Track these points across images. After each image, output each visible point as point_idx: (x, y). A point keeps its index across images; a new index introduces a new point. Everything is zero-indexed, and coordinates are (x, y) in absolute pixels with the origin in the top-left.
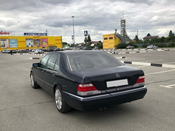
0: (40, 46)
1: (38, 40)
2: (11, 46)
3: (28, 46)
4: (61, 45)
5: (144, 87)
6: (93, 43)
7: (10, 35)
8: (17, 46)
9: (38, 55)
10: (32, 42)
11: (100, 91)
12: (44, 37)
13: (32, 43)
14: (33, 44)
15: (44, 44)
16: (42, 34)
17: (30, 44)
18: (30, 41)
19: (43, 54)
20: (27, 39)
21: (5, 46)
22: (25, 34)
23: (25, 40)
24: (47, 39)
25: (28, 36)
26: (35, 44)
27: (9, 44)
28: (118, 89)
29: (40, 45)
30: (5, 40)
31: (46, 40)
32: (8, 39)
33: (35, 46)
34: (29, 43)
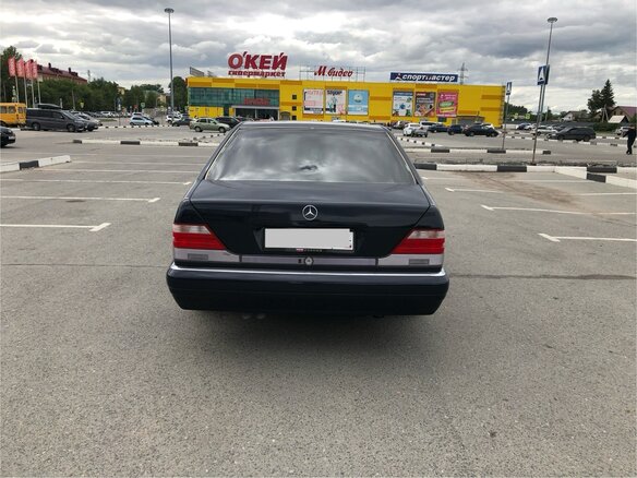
0: (432, 114)
1: (428, 94)
2: (350, 109)
3: (396, 114)
4: (498, 113)
5: (441, 274)
6: (618, 111)
7: (352, 79)
8: (367, 110)
9: (412, 140)
10: (409, 100)
11: (238, 256)
12: (450, 85)
13: (411, 103)
14: (410, 108)
15: (446, 108)
16: (442, 78)
17: (402, 107)
18: (406, 98)
19: (424, 139)
20: (396, 92)
21: (334, 110)
22: (394, 76)
23: (391, 95)
24: (455, 93)
25: (402, 84)
26: (417, 106)
27: (347, 104)
28: (309, 261)
29: (433, 110)
30: (339, 93)
31: (453, 96)
32: (345, 88)
33: (417, 113)
34: (401, 103)
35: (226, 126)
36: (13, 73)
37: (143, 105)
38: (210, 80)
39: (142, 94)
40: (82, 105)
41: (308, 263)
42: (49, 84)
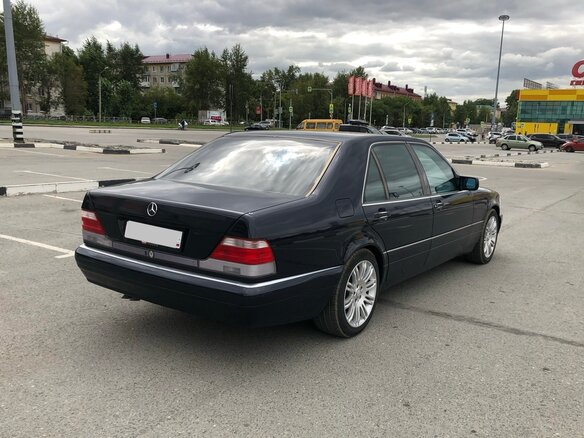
11: (111, 242)
35: (538, 144)
36: (351, 91)
37: (468, 121)
38: (546, 93)
39: (474, 109)
40: (410, 121)
41: (151, 256)
42: (386, 102)
